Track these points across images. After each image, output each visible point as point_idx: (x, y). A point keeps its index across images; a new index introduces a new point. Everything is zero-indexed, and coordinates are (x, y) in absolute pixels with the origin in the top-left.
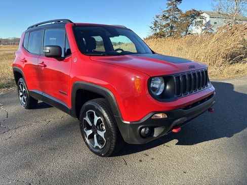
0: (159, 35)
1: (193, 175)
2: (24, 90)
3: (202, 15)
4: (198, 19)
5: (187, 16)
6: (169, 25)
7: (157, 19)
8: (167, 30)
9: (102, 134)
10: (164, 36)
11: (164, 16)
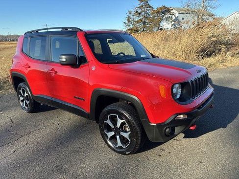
0: (133, 31)
1: (208, 164)
2: (26, 94)
3: (172, 11)
4: (168, 15)
5: (158, 12)
6: (142, 21)
7: (130, 15)
8: (141, 26)
9: (126, 135)
10: (137, 31)
11: (137, 12)
